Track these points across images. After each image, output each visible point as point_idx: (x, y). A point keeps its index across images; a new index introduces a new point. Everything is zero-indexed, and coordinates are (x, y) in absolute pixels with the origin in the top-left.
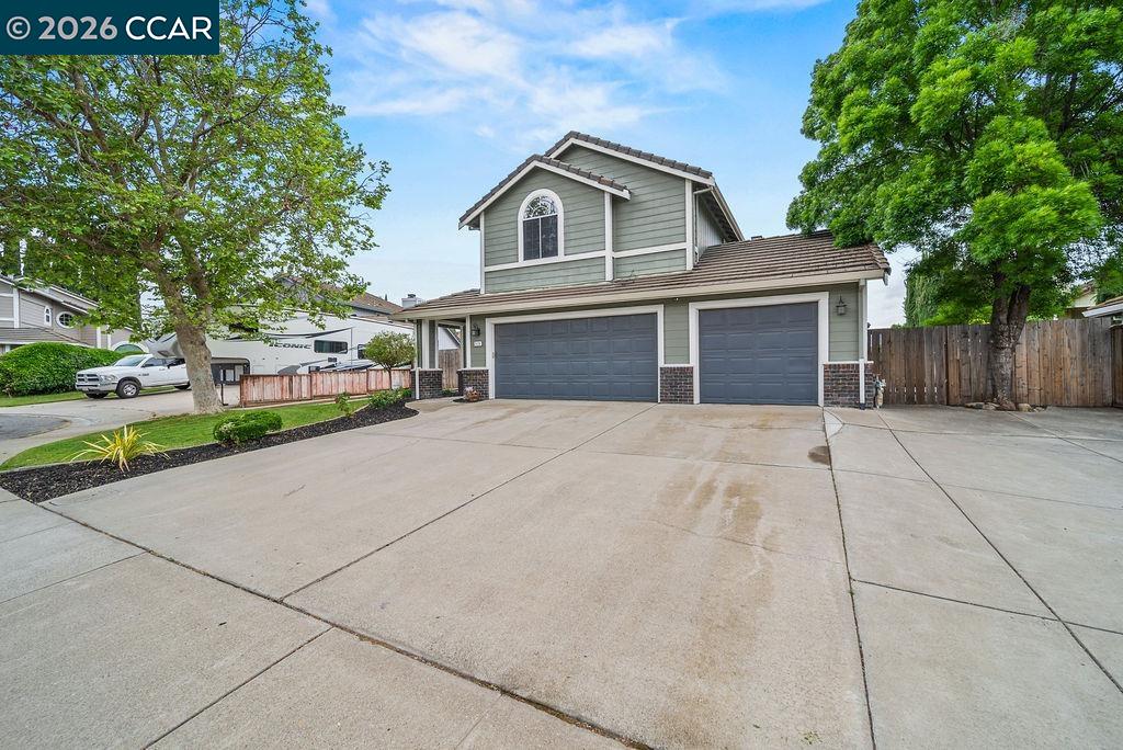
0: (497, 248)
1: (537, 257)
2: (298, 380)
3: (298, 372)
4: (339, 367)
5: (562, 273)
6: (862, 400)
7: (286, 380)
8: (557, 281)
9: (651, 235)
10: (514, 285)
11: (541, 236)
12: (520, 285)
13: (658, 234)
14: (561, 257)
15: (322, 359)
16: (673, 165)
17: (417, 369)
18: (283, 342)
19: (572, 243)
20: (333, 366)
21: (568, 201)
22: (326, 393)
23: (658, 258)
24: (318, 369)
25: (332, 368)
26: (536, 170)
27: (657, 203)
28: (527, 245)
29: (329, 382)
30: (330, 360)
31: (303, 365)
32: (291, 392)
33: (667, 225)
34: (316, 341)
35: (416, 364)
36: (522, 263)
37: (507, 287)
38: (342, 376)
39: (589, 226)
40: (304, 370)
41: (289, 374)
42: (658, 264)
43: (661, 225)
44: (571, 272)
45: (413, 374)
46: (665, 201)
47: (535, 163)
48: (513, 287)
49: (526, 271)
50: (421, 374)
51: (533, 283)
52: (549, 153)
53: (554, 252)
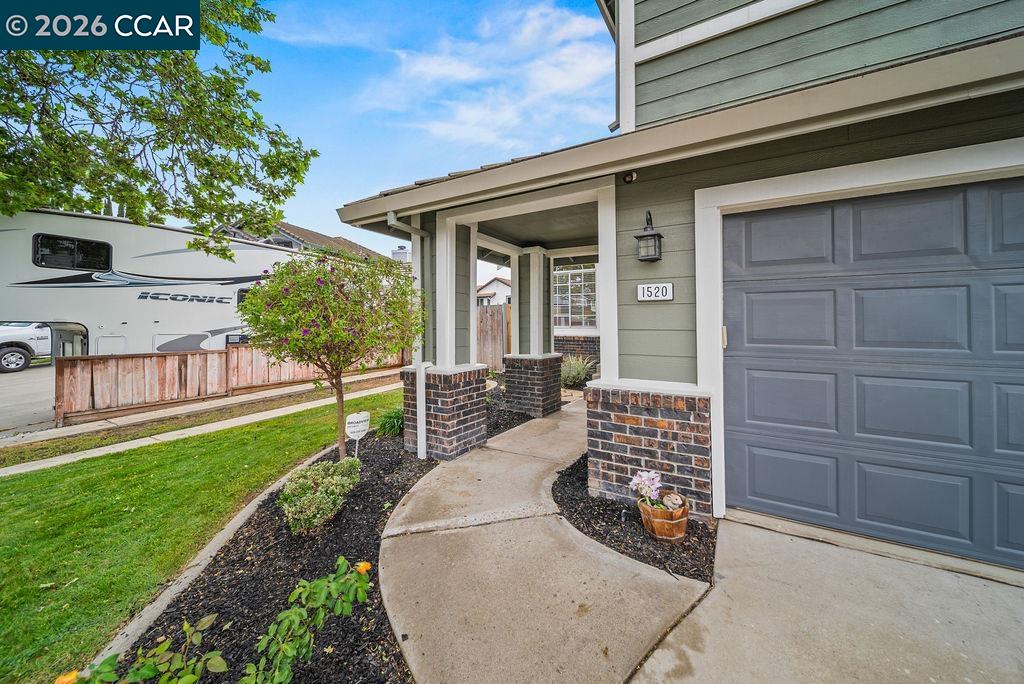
2: (197, 364)
3: (204, 345)
7: (172, 364)
17: (420, 368)
18: (173, 290)
24: (243, 339)
31: (214, 333)
32: (183, 383)
34: (243, 291)
35: (417, 355)
40: (218, 343)
41: (183, 350)
45: (410, 379)
50: (432, 382)
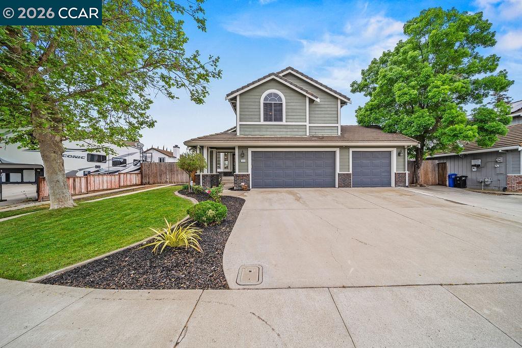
0: (247, 113)
1: (271, 120)
2: (79, 181)
3: (77, 174)
4: (101, 172)
5: (284, 130)
6: (407, 185)
8: (281, 133)
9: (323, 119)
10: (258, 133)
11: (273, 111)
12: (261, 133)
13: (326, 119)
14: (284, 123)
15: (92, 166)
16: (335, 92)
17: (201, 174)
19: (289, 117)
20: (98, 171)
21: (288, 98)
22: (96, 189)
23: (326, 128)
24: (89, 173)
25: (98, 172)
26: (273, 80)
27: (326, 106)
28: (265, 114)
29: (98, 182)
30: (97, 167)
31: (80, 170)
32: (75, 188)
33: (330, 116)
34: (88, 154)
36: (262, 122)
37: (253, 133)
38: (105, 177)
39: (298, 111)
40: (80, 174)
42: (326, 131)
43: (327, 115)
44: (289, 130)
46: (330, 106)
47: (273, 77)
48: (257, 133)
49: (264, 127)
50: (203, 176)
51: (268, 133)
52: (279, 73)
53: (281, 120)
